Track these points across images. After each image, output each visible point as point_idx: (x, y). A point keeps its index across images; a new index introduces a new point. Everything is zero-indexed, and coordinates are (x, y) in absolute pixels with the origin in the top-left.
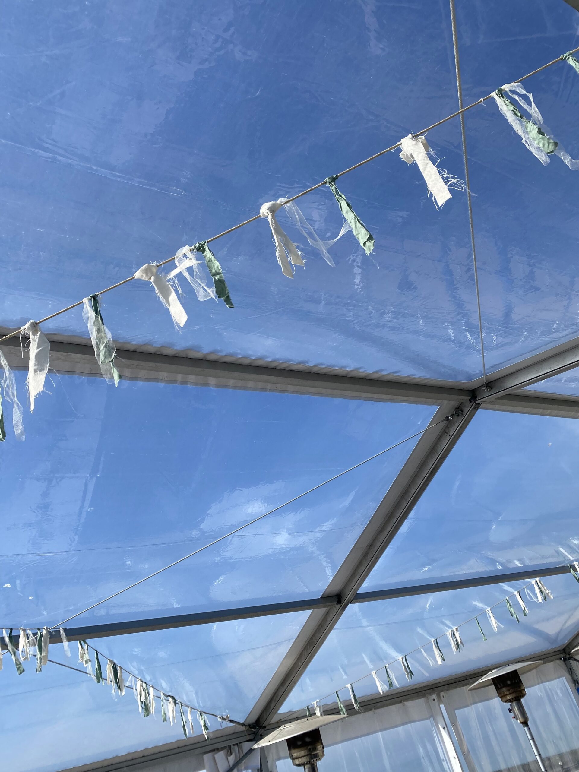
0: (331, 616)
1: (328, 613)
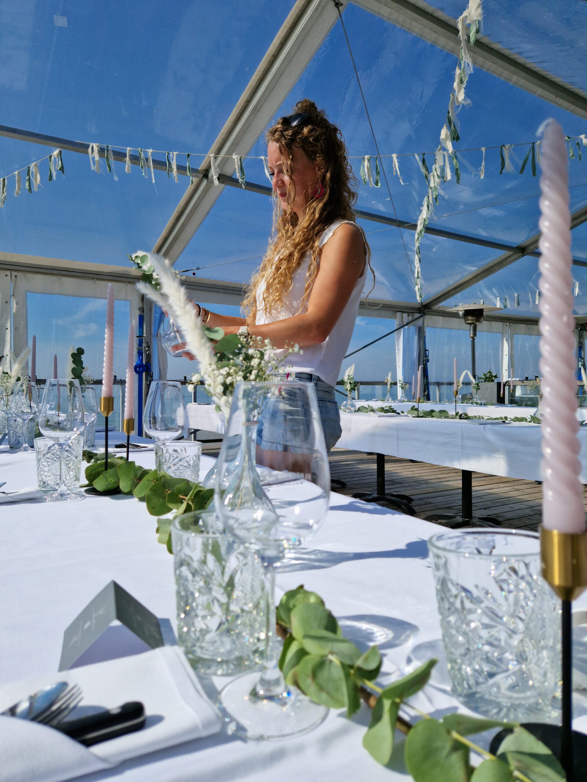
0: (512, 258)
1: (510, 257)
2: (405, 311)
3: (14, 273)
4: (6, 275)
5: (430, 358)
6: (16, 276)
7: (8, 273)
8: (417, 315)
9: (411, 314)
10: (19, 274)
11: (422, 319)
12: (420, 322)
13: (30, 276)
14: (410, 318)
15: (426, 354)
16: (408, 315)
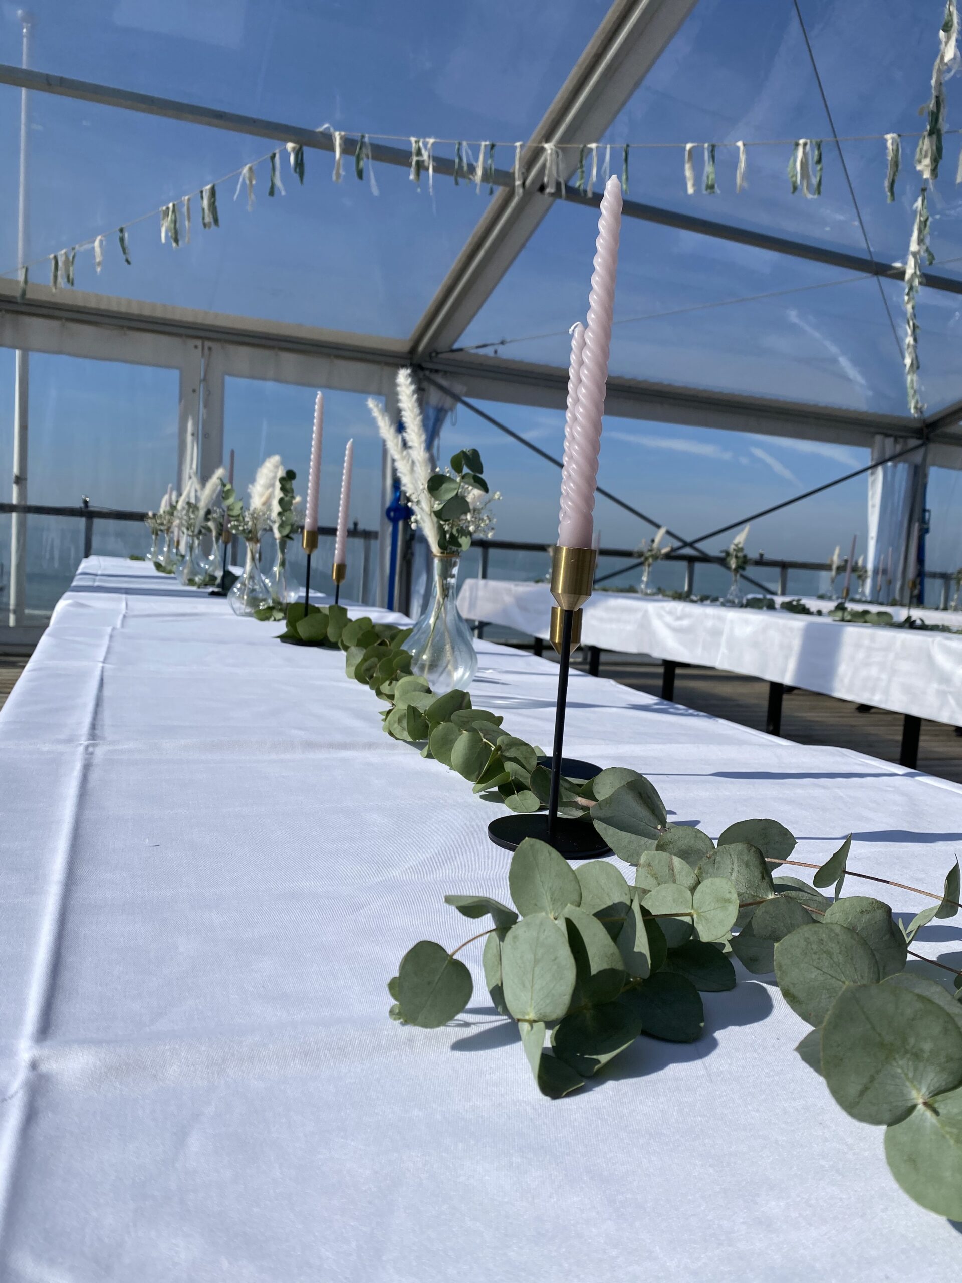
2: (890, 432)
3: (208, 344)
4: (196, 347)
5: (932, 526)
6: (210, 349)
7: (199, 343)
8: (913, 442)
9: (901, 440)
10: (215, 346)
11: (922, 451)
12: (918, 457)
13: (232, 348)
14: (899, 448)
15: (924, 517)
16: (896, 441)
